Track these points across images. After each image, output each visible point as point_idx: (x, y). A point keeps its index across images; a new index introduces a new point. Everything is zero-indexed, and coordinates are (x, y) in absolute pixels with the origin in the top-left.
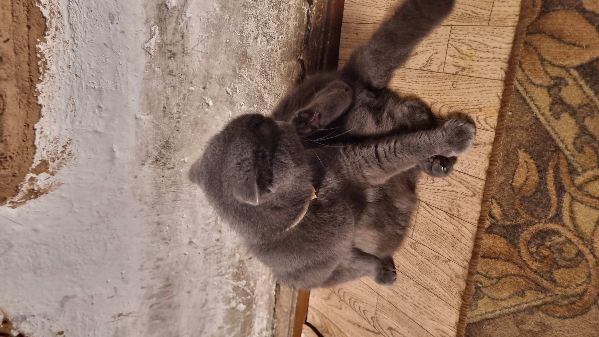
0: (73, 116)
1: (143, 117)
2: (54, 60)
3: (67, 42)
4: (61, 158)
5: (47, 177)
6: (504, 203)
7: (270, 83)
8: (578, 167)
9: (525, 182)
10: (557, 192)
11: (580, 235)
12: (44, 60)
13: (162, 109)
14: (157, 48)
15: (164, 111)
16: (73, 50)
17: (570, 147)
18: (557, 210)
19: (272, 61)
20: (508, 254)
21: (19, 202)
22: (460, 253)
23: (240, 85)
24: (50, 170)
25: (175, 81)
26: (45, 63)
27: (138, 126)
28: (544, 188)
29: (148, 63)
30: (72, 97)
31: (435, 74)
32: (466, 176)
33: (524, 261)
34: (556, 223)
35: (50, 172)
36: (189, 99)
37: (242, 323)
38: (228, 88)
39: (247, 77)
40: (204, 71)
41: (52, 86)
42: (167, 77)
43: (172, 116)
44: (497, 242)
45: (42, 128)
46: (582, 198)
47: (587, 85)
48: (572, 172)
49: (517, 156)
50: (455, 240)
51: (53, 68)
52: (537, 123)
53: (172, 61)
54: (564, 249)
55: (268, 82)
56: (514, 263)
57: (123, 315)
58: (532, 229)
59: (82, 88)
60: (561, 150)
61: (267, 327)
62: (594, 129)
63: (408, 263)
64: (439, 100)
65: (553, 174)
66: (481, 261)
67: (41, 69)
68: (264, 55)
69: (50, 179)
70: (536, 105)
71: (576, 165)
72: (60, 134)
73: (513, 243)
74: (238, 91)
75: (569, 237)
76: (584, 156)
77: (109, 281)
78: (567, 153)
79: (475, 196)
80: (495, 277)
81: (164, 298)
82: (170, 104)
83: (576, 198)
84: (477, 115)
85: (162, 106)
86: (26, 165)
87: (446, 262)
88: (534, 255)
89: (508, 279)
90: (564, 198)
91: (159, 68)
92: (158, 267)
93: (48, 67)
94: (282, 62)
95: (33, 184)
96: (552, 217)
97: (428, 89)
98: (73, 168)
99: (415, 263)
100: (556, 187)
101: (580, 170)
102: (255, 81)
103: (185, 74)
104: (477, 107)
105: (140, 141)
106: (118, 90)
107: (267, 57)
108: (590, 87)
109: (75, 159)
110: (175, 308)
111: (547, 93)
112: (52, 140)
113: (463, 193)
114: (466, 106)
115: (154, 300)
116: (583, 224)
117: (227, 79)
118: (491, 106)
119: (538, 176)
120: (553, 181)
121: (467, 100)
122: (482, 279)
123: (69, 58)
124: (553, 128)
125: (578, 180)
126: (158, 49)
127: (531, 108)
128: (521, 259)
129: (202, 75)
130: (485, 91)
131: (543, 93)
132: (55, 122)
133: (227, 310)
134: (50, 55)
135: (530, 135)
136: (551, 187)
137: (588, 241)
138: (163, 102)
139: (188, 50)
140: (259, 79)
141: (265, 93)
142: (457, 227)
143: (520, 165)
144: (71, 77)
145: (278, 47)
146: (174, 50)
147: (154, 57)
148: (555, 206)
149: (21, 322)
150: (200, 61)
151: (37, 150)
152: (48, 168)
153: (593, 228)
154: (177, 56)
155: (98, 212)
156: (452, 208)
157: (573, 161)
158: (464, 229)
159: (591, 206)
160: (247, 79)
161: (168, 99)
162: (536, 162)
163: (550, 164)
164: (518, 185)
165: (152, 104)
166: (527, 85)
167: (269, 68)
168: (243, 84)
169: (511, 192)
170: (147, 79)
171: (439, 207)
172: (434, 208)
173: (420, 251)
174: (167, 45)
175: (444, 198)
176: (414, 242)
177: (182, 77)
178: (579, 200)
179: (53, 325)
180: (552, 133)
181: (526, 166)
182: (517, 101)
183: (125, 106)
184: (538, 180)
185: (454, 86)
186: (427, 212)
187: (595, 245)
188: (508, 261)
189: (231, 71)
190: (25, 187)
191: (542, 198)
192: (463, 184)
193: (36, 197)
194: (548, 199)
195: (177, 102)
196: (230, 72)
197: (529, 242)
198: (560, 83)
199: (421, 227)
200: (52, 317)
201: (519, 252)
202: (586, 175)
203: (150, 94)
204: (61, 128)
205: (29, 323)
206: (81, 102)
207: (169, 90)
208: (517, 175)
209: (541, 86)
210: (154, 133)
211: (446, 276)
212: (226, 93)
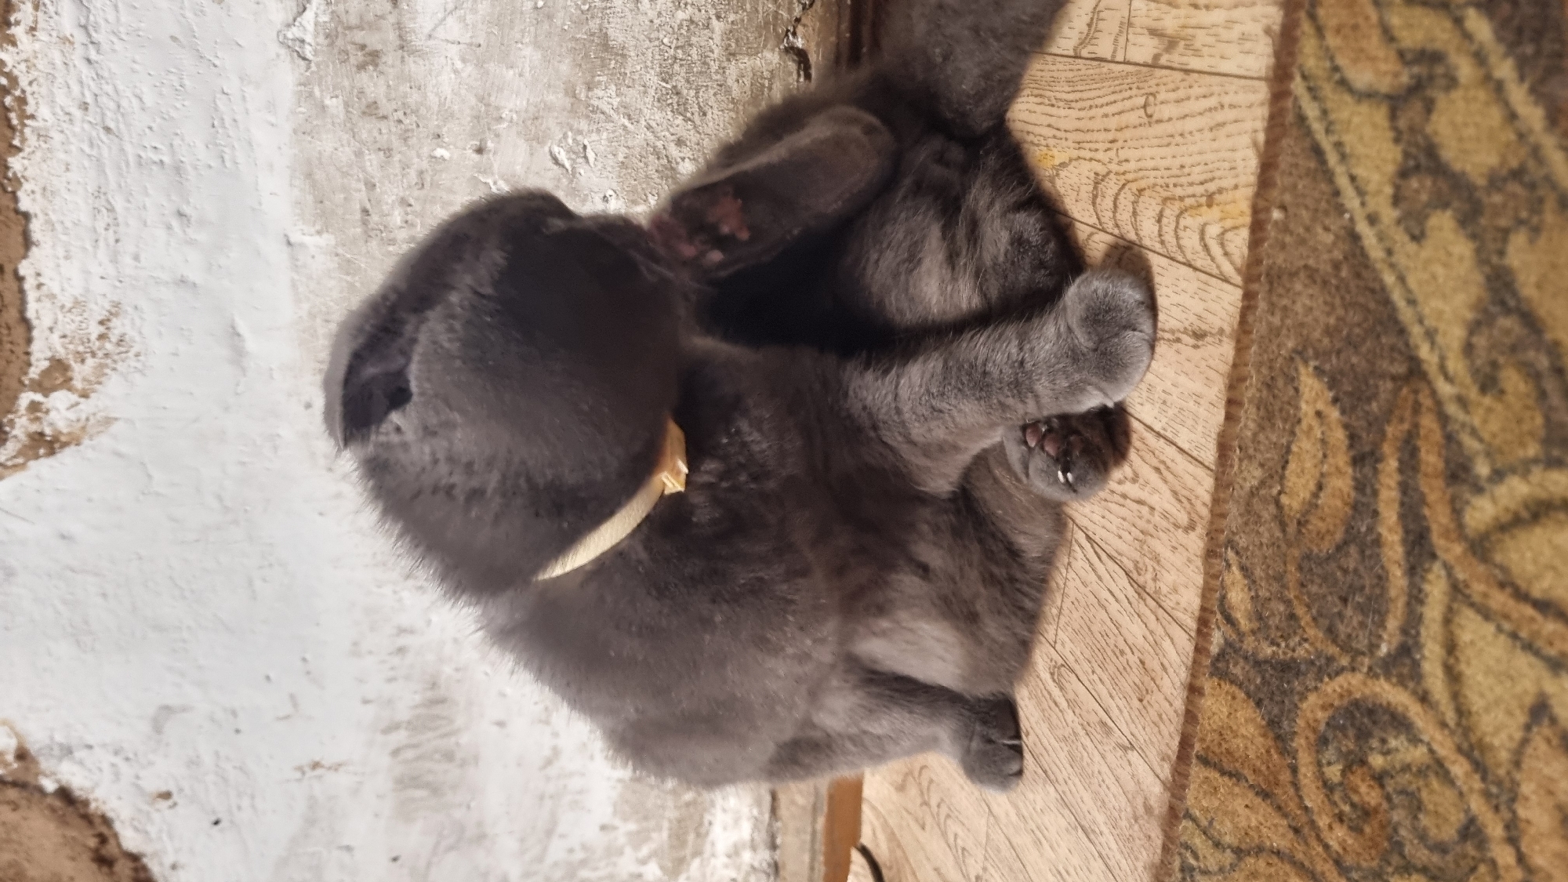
0: (112, 241)
1: (307, 240)
2: (44, 90)
3: (70, 42)
4: (100, 354)
5: (73, 402)
6: (1258, 572)
7: (695, 127)
8: (1477, 453)
9: (1316, 495)
10: (1408, 553)
11: (1475, 753)
12: (18, 93)
13: (358, 216)
14: (321, 39)
15: (365, 223)
16: (89, 61)
17: (1456, 365)
18: (1404, 631)
19: (695, 57)
20: (1263, 768)
21: (9, 463)
22: (1156, 730)
23: (594, 136)
24: (78, 384)
25: (388, 133)
26: (22, 101)
27: (295, 266)
28: (1370, 529)
29: (300, 84)
30: (103, 190)
31: (1107, 66)
32: (1171, 451)
33: (1306, 808)
34: (1402, 682)
35: (77, 390)
36: (438, 186)
37: (670, 821)
38: (556, 149)
39: (616, 110)
40: (473, 101)
41: (49, 162)
42: (360, 124)
43: (392, 236)
44: (1238, 715)
45: (39, 275)
46: (1485, 595)
47: (1522, 78)
48: (1458, 473)
49: (1297, 390)
50: (1147, 679)
51: (43, 111)
52: (1354, 256)
53: (371, 77)
54: (1424, 795)
55: (689, 126)
56: (1279, 808)
57: (322, 766)
58: (1333, 687)
59: (127, 164)
60: (1423, 376)
61: (753, 840)
62: (1539, 286)
63: (1045, 727)
64: (1114, 167)
65: (1397, 477)
66: (1197, 771)
67: (13, 116)
68: (666, 41)
69: (81, 407)
70: (1353, 178)
71: (1470, 443)
72: (87, 290)
73: (1277, 731)
74: (591, 155)
75: (1442, 752)
76: (1499, 407)
77: (272, 675)
78: (1445, 389)
79: (1193, 529)
80: (1229, 847)
81: (430, 735)
82: (379, 202)
83: (1468, 592)
84: (1200, 220)
85: (358, 207)
86: (14, 369)
87: (1125, 749)
88: (1337, 797)
89: (1261, 864)
90: (1429, 582)
91: (337, 97)
92: (401, 650)
93: (30, 110)
94: (729, 60)
95: (38, 419)
96: (1389, 654)
97: (1091, 125)
98: (137, 377)
99: (1059, 733)
100: (1407, 532)
101: (1482, 469)
102: (644, 123)
103: (415, 112)
104: (1199, 190)
105: (306, 306)
106: (228, 164)
107: (677, 48)
108: (1533, 90)
109: (137, 355)
110: (463, 764)
111: (1385, 123)
112: (68, 305)
113: (1165, 515)
114: (1175, 185)
115: (400, 737)
116: (1487, 710)
117: (550, 122)
118: (1236, 187)
119: (1355, 479)
120: (1396, 506)
121: (1178, 162)
122: (1198, 841)
123: (81, 83)
124: (1402, 279)
125: (1477, 515)
126: (326, 42)
127: (1337, 193)
128: (1296, 800)
129: (468, 111)
130: (1223, 124)
131: (1375, 126)
132: (67, 258)
133: (620, 781)
134: (31, 78)
135: (1333, 306)
136: (1390, 530)
137: (1499, 783)
138: (360, 196)
139: (418, 41)
140: (658, 116)
141: (683, 159)
142: (1151, 632)
143: (1304, 425)
144: (94, 134)
145: (712, 12)
146: (373, 41)
147: (318, 65)
148: (1399, 613)
149: (60, 759)
150: (456, 72)
151: (35, 333)
152: (71, 379)
153: (1518, 735)
154: (384, 59)
155: (220, 498)
156: (1141, 565)
157: (1463, 425)
158: (1166, 644)
159: (1514, 636)
160: (615, 116)
161: (371, 186)
162: (1345, 419)
163: (1390, 430)
164: (1296, 505)
165: (327, 203)
166: (1330, 95)
167: (688, 81)
168: (605, 135)
169: (1278, 534)
170: (304, 131)
171: (1114, 554)
172: (1104, 556)
173: (1071, 696)
174: (350, 28)
175: (1125, 524)
176: (1060, 661)
177: (407, 121)
178: (1477, 598)
179: (142, 774)
180: (1397, 297)
181: (1319, 435)
182: (1301, 162)
183: (253, 209)
184: (1353, 494)
185: (1150, 110)
186: (1087, 566)
187: (1522, 812)
188: (1265, 795)
189: (560, 95)
190: (21, 427)
191: (1362, 569)
192: (1165, 481)
193: (52, 452)
194: (1380, 578)
195: (401, 194)
196: (558, 99)
197: (1323, 741)
198: (1431, 78)
199: (1076, 615)
200: (136, 755)
201: (1294, 770)
202: (1501, 490)
203: (319, 175)
204: (87, 273)
205: (81, 763)
206: (129, 201)
207: (372, 161)
208: (1292, 466)
209: (1368, 96)
210: (344, 284)
211: (1123, 800)
212: (550, 164)
